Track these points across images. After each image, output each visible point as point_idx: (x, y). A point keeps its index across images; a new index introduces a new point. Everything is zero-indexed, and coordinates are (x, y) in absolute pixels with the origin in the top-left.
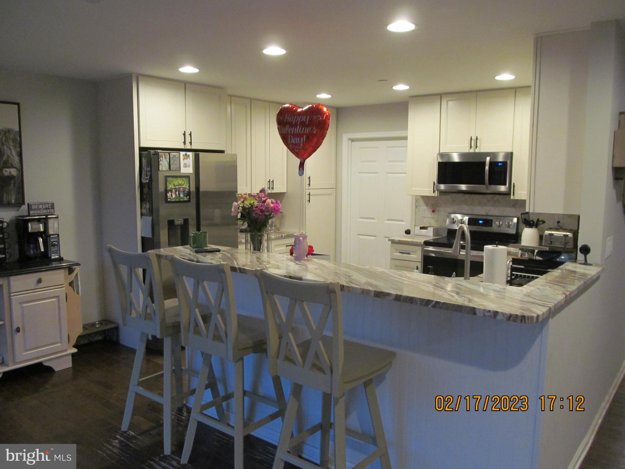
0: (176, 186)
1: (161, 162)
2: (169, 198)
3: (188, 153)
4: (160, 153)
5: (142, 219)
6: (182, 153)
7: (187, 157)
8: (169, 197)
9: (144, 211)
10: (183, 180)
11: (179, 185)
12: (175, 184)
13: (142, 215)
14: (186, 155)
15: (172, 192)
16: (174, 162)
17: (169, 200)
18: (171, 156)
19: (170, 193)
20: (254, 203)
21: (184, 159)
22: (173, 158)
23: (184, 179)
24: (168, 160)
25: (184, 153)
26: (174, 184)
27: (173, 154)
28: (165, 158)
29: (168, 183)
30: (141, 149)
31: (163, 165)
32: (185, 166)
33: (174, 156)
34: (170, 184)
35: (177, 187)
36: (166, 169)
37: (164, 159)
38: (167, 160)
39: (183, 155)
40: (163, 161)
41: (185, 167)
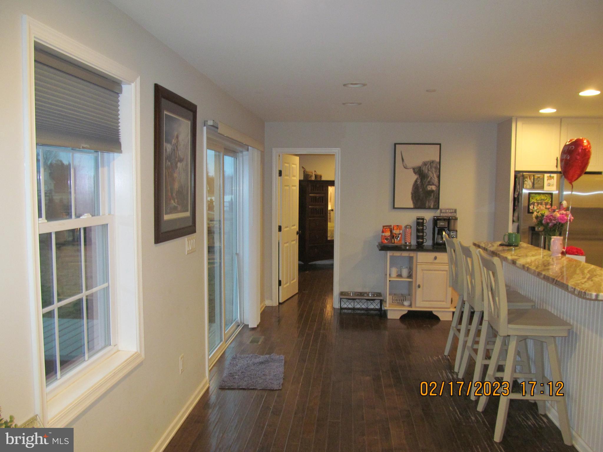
0: (539, 200)
1: (526, 182)
2: (531, 210)
3: (552, 175)
4: (525, 176)
5: (513, 224)
6: (546, 175)
7: (550, 178)
8: (531, 209)
9: (515, 219)
10: (546, 196)
11: (542, 200)
12: (538, 199)
13: (513, 221)
14: (550, 176)
15: (534, 205)
16: (539, 181)
17: (531, 211)
18: (535, 177)
19: (532, 206)
21: (548, 180)
22: (537, 179)
23: (546, 195)
24: (532, 180)
25: (549, 175)
26: (536, 199)
27: (537, 176)
28: (530, 179)
29: (531, 198)
30: (516, 172)
31: (527, 184)
32: (549, 185)
33: (539, 177)
34: (533, 198)
35: (539, 201)
36: (530, 187)
37: (528, 179)
38: (531, 181)
39: (548, 177)
40: (528, 181)
41: (549, 186)
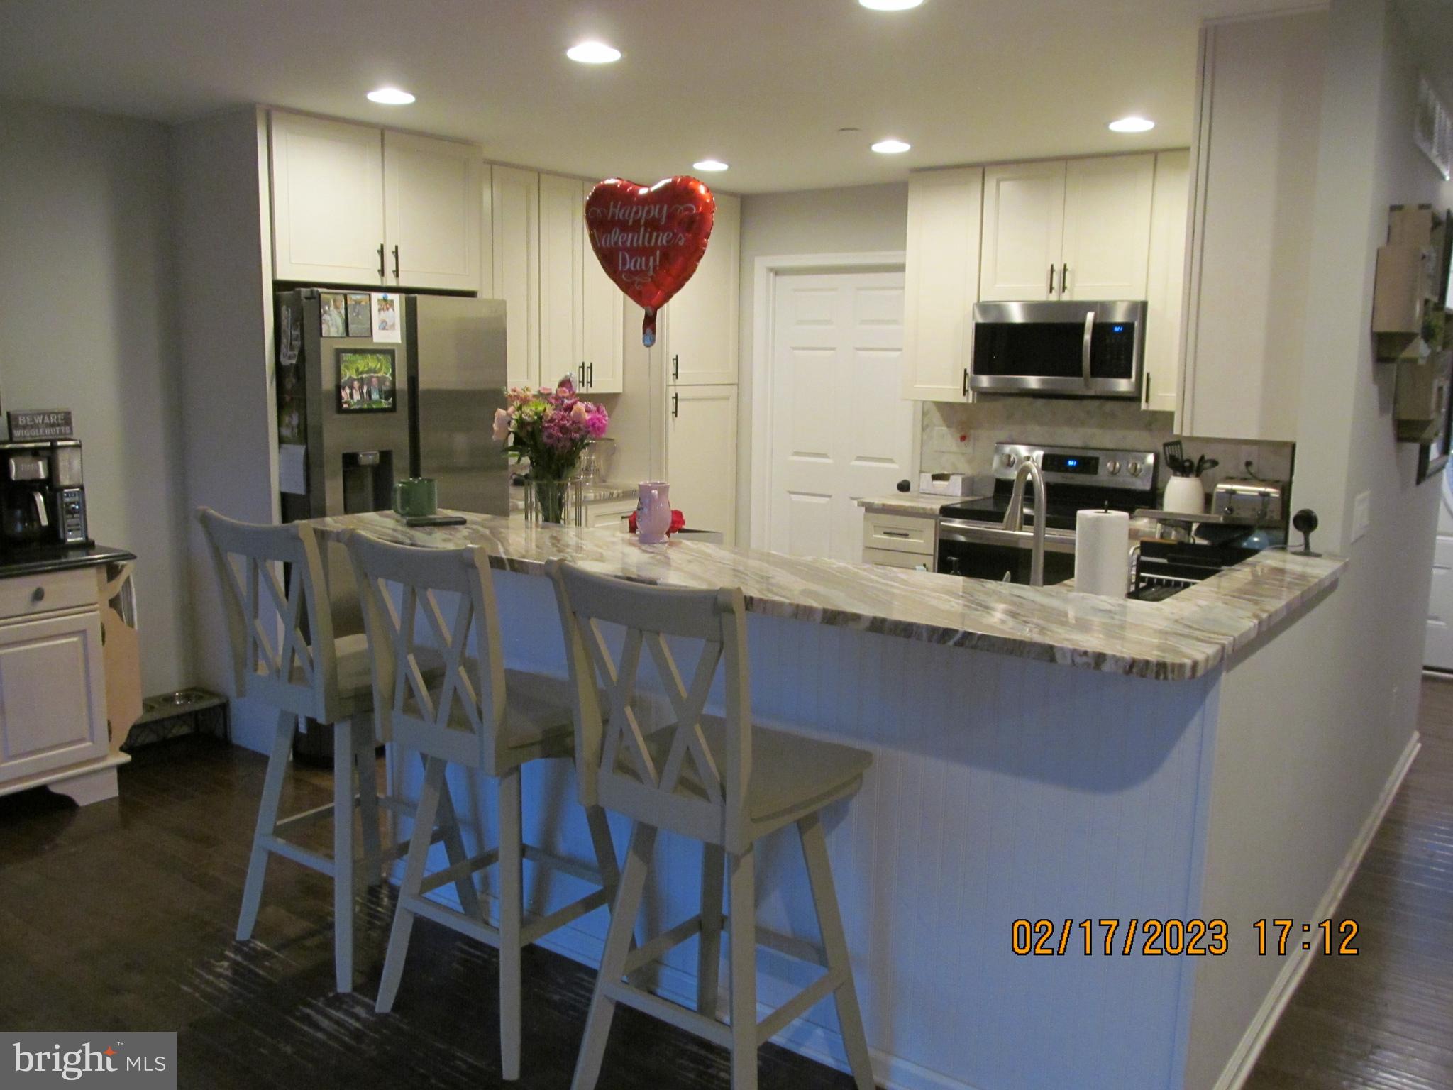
0: (362, 373)
1: (325, 317)
2: (346, 403)
4: (323, 296)
5: (282, 450)
7: (387, 304)
8: (345, 400)
9: (286, 432)
10: (379, 360)
11: (369, 371)
12: (360, 370)
13: (281, 440)
14: (385, 300)
15: (351, 388)
16: (358, 315)
17: (345, 406)
18: (349, 302)
19: (348, 391)
20: (545, 410)
21: (380, 310)
22: (354, 307)
23: (381, 357)
24: (343, 312)
26: (357, 370)
27: (354, 297)
28: (337, 307)
29: (342, 367)
30: (279, 286)
31: (330, 323)
32: (384, 326)
33: (358, 303)
34: (347, 367)
35: (364, 376)
36: (338, 332)
37: (332, 308)
38: (340, 313)
39: (379, 300)
40: (332, 313)
41: (384, 329)
